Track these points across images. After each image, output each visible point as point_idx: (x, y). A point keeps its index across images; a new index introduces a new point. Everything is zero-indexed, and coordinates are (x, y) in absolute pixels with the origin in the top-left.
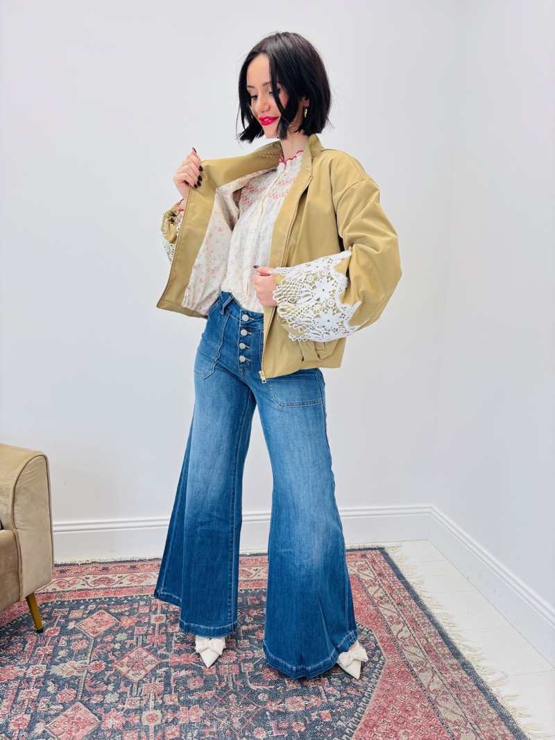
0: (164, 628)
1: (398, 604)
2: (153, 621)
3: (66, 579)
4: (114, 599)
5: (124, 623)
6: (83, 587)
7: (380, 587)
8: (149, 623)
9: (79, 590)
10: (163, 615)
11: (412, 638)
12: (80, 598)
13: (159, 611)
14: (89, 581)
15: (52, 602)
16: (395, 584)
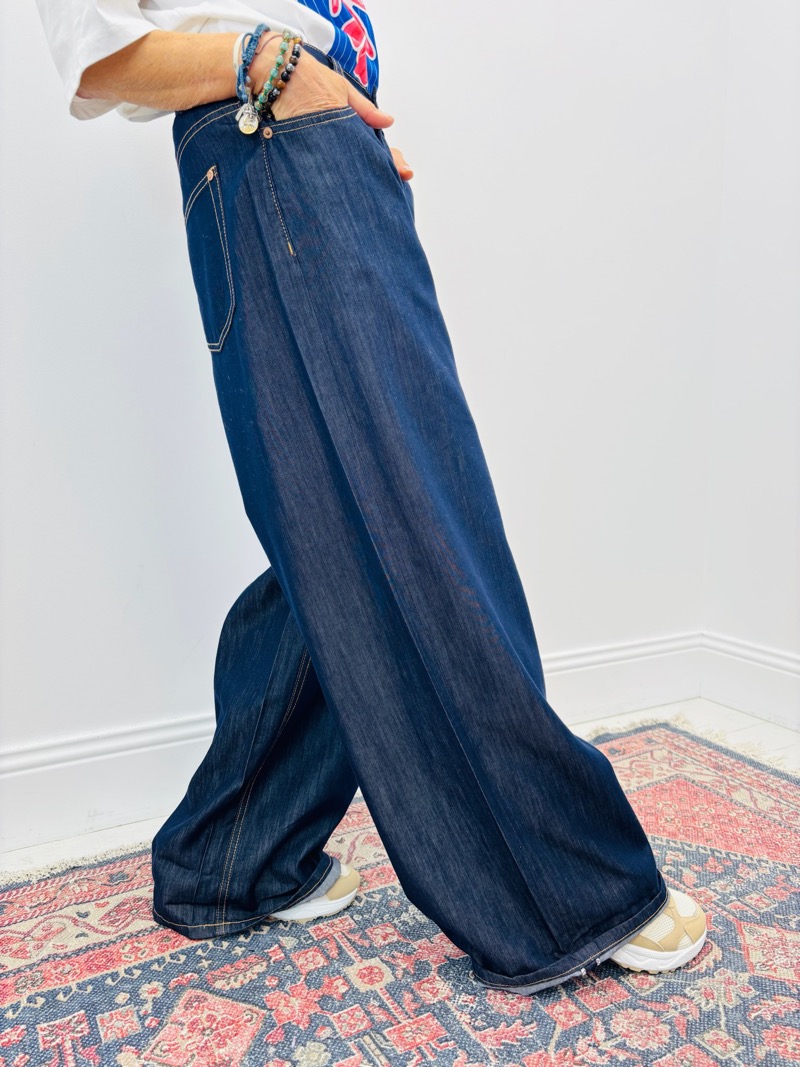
0: (411, 996)
2: (363, 987)
3: (13, 927)
4: (200, 952)
5: (286, 1011)
6: (83, 942)
7: (749, 790)
8: (356, 991)
9: (77, 953)
10: (374, 962)
12: (99, 974)
13: (352, 954)
14: (93, 920)
15: (15, 1008)
16: (765, 780)
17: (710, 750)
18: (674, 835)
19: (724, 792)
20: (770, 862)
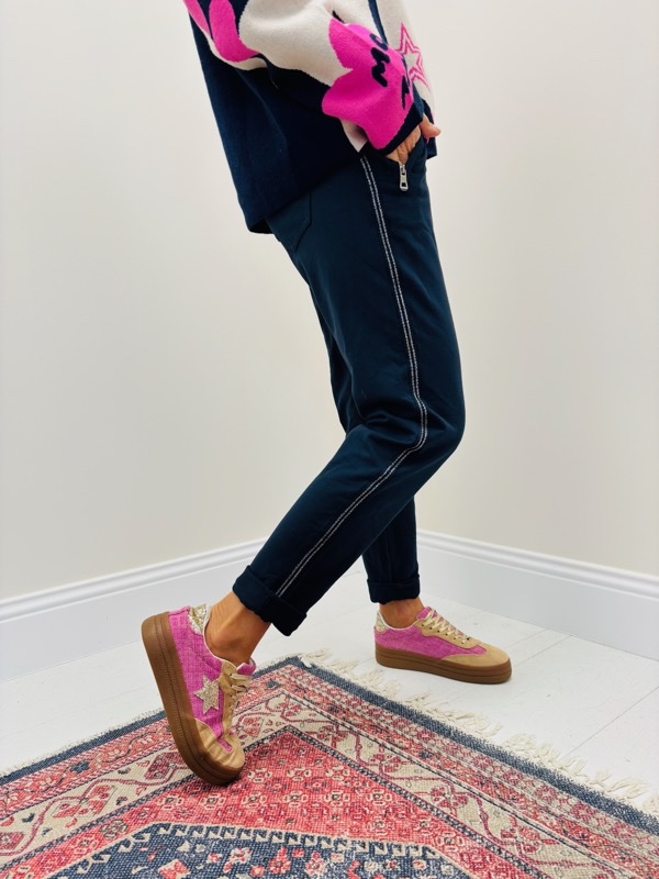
1: (422, 756)
7: (357, 734)
11: (519, 822)
16: (377, 717)
17: (330, 687)
18: (251, 820)
19: (329, 744)
20: (349, 842)
